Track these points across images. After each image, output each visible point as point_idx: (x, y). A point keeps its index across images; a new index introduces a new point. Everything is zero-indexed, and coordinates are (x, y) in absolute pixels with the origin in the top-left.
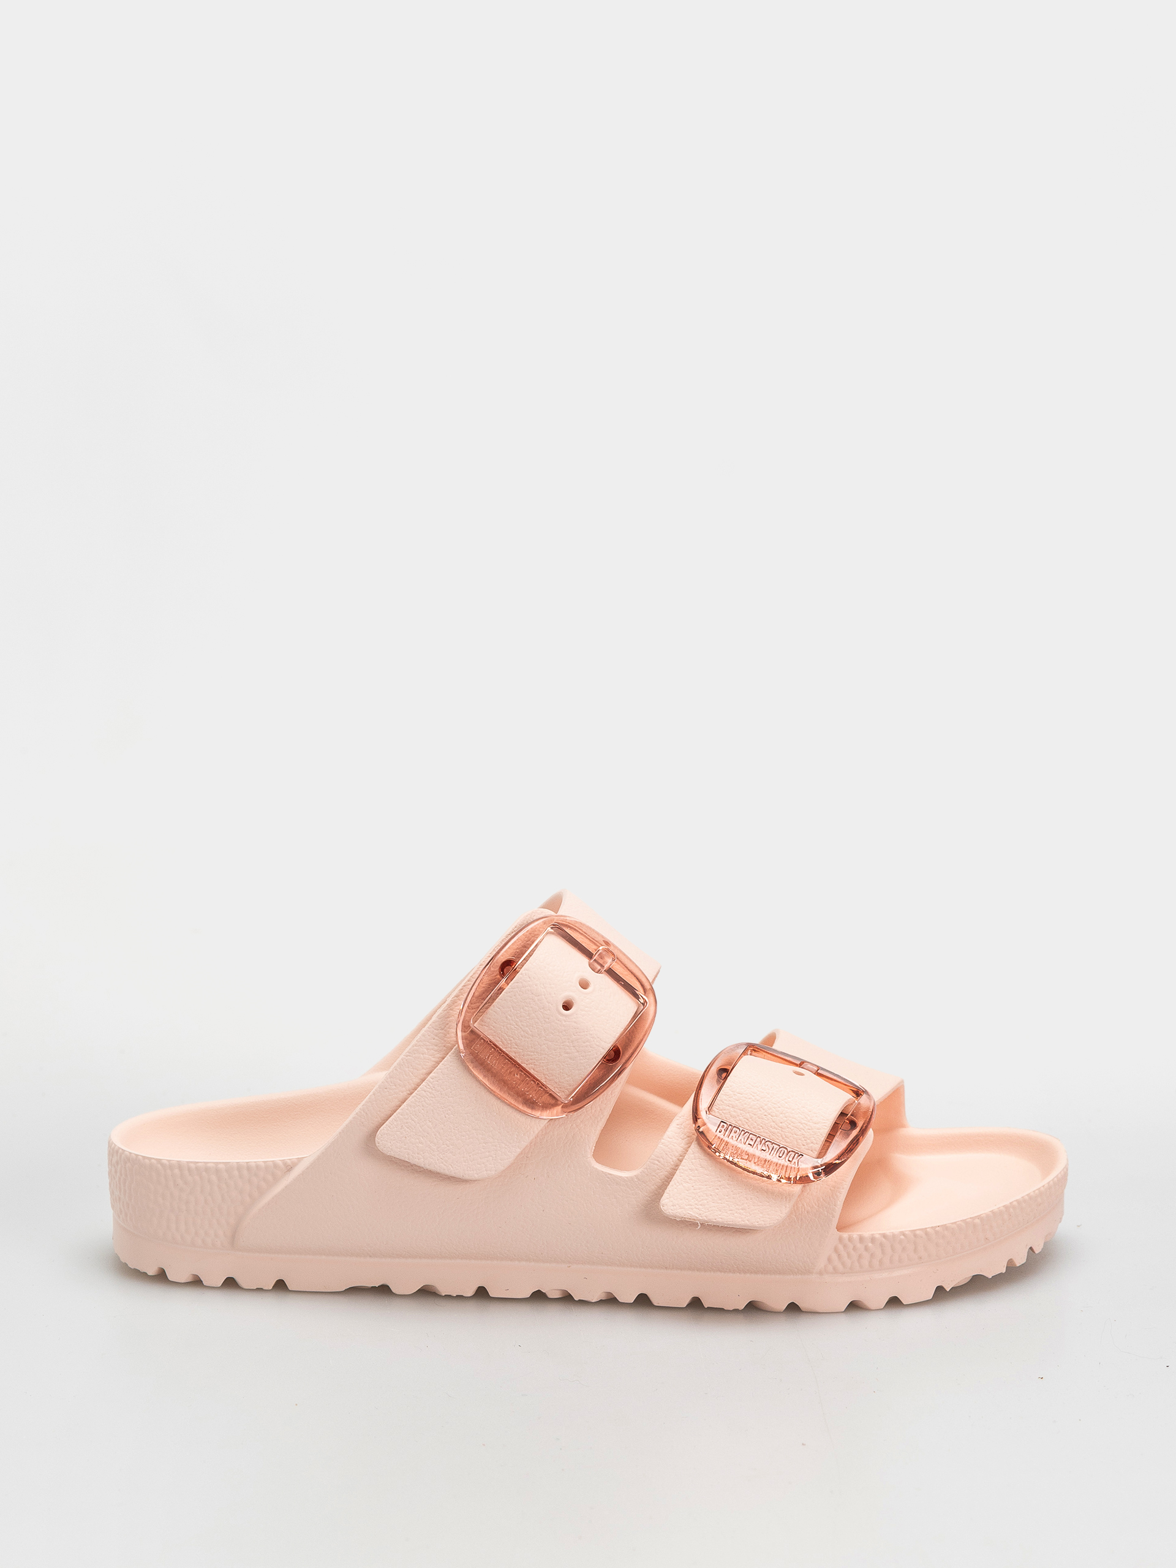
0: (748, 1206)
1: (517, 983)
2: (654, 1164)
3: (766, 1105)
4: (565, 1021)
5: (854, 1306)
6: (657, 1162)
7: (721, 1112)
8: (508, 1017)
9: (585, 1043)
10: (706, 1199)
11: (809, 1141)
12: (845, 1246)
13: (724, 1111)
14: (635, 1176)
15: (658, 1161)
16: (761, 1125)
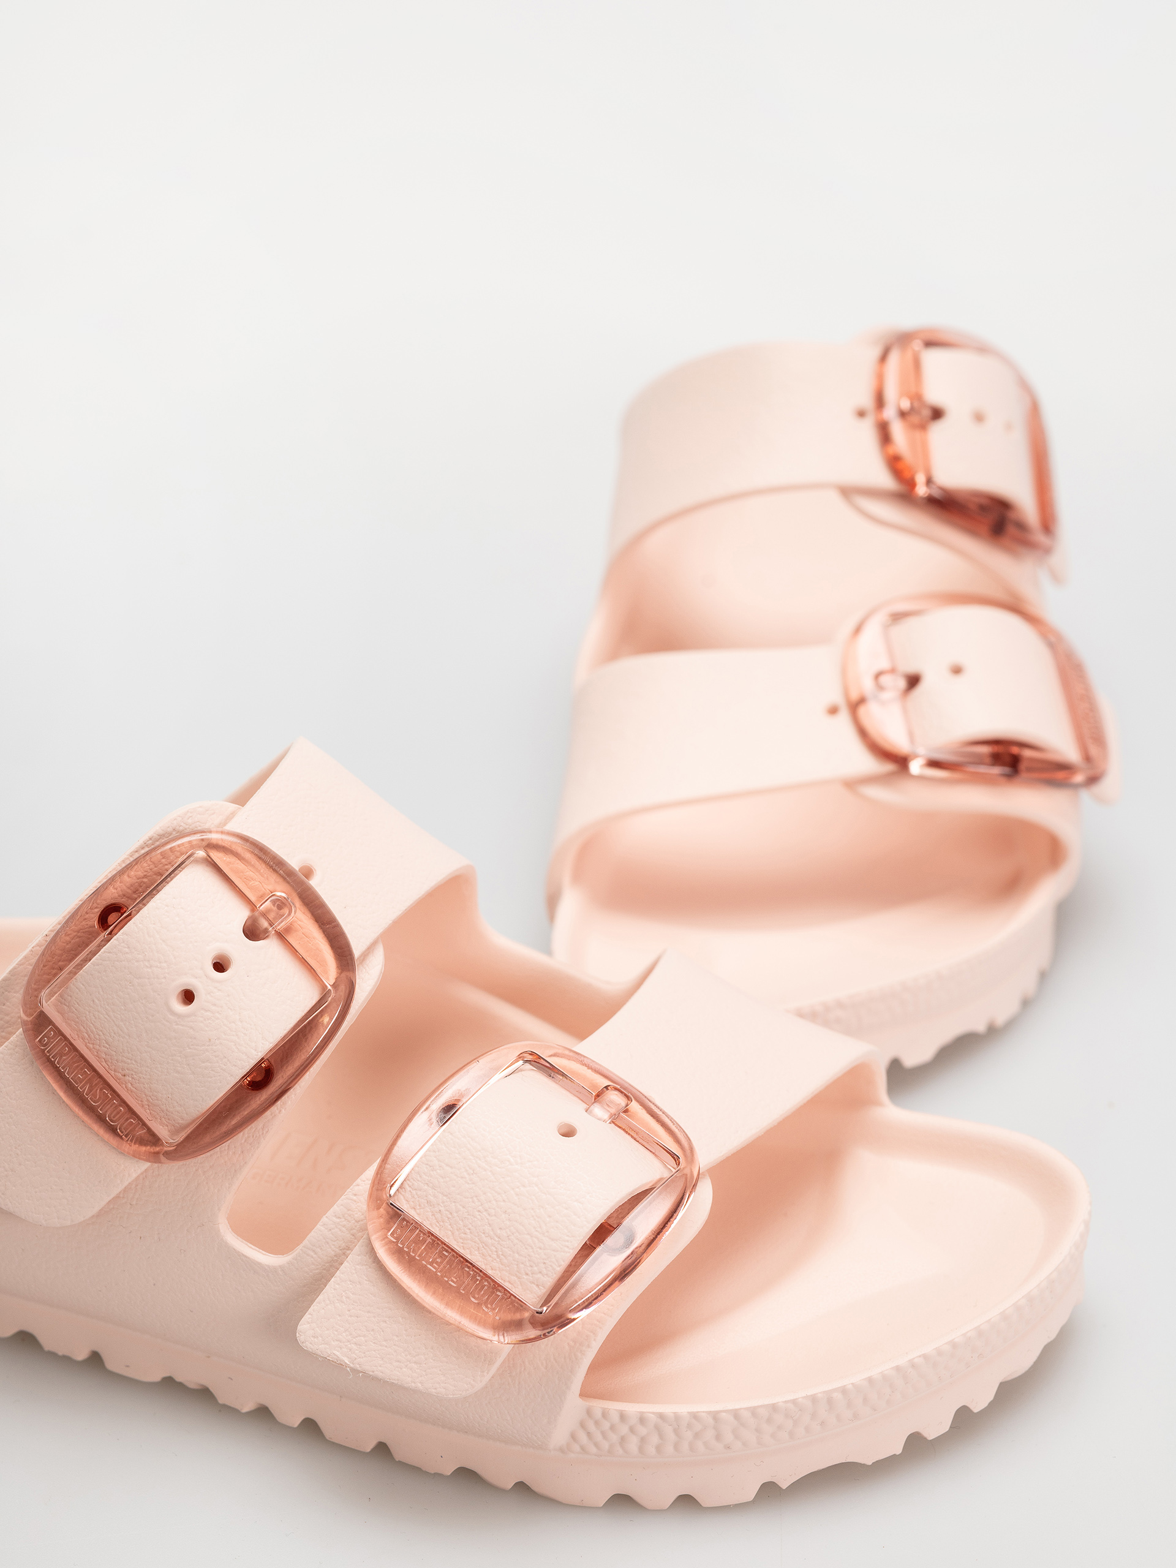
0: (426, 1359)
1: (109, 953)
2: (308, 1255)
3: (485, 1194)
4: (177, 1024)
5: (622, 1502)
6: (312, 1254)
7: (414, 1192)
8: (96, 1001)
9: (204, 1062)
10: (364, 1336)
11: (535, 1268)
12: (597, 1423)
13: (419, 1193)
14: (280, 1266)
15: (314, 1251)
16: (470, 1226)
